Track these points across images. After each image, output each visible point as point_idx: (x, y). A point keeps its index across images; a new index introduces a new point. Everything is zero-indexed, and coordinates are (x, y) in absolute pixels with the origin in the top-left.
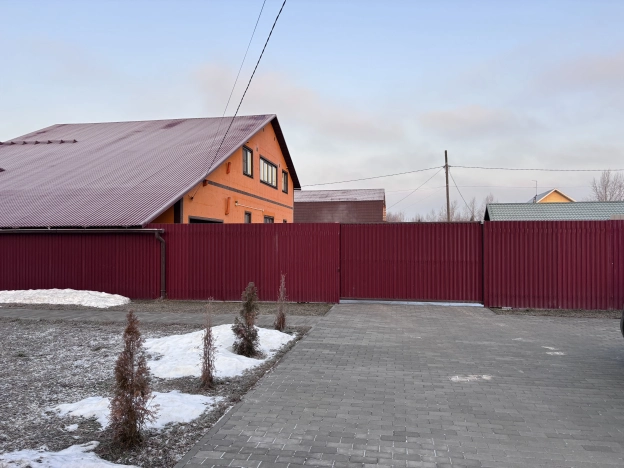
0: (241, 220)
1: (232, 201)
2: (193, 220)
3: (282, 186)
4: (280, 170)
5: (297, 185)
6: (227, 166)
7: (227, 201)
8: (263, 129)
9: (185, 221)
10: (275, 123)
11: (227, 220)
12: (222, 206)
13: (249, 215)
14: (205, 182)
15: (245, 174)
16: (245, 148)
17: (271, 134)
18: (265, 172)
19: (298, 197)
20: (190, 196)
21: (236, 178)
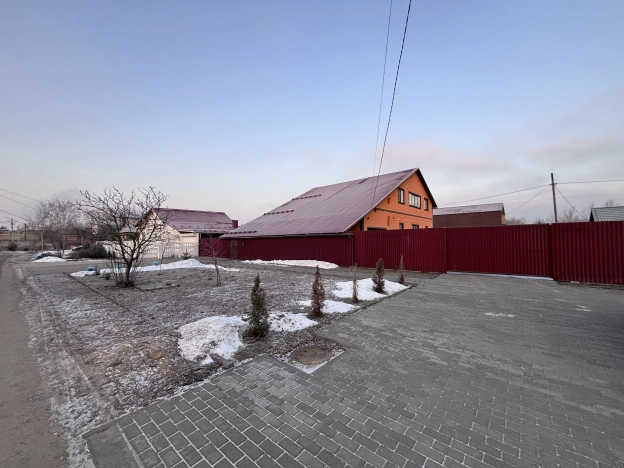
0: (398, 227)
1: (391, 218)
2: (369, 229)
3: (424, 207)
4: (423, 198)
5: (434, 205)
6: (388, 199)
7: (389, 218)
8: (411, 177)
9: (365, 229)
10: (418, 173)
11: (388, 228)
12: (386, 220)
13: (402, 224)
14: (375, 209)
15: (400, 202)
16: (399, 189)
17: (416, 179)
18: (413, 200)
19: (436, 212)
20: (367, 217)
21: (394, 205)
